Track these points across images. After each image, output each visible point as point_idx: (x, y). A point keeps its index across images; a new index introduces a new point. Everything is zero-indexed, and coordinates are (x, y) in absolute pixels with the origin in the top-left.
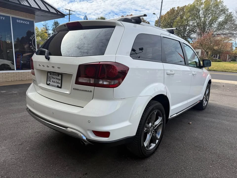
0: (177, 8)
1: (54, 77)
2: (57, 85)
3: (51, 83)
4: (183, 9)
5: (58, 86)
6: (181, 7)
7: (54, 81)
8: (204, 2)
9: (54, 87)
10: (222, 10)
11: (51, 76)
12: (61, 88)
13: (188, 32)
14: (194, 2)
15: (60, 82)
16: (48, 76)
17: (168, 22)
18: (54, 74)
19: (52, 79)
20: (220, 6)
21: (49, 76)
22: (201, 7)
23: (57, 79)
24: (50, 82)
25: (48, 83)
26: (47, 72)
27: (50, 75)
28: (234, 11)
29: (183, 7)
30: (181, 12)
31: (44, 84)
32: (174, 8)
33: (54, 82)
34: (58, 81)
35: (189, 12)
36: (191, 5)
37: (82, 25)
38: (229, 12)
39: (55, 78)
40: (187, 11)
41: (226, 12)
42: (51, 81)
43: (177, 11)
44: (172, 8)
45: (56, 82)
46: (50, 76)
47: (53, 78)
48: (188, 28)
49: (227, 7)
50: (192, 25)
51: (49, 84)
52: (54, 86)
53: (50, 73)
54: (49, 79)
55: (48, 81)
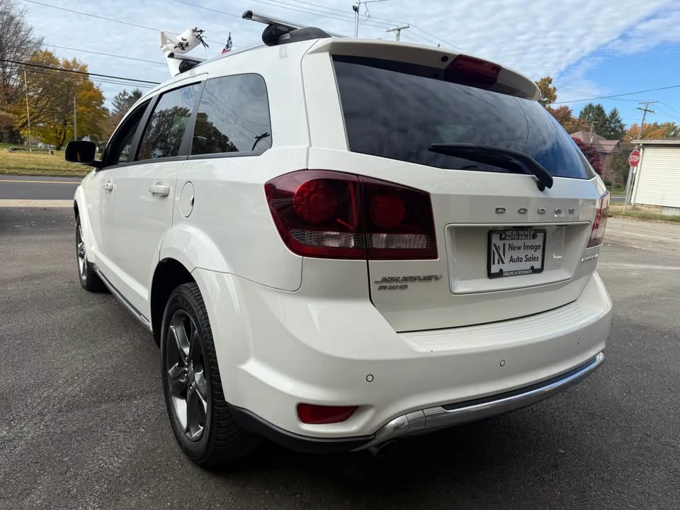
1: (516, 243)
2: (527, 265)
3: (507, 267)
5: (532, 268)
7: (515, 257)
9: (521, 276)
11: (504, 245)
12: (540, 271)
15: (538, 254)
16: (493, 248)
18: (521, 233)
19: (509, 254)
21: (495, 245)
23: (526, 247)
24: (503, 263)
25: (495, 269)
26: (487, 231)
27: (501, 239)
31: (482, 280)
33: (520, 260)
34: (530, 253)
39: (519, 248)
42: (507, 260)
45: (524, 259)
46: (500, 243)
47: (511, 248)
51: (501, 270)
52: (520, 273)
53: (503, 232)
54: (497, 256)
55: (494, 263)
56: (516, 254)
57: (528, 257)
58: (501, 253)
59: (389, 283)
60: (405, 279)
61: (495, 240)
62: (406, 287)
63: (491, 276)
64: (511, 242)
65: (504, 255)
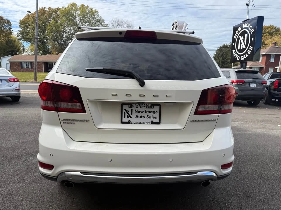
0: (49, 8)
1: (141, 109)
3: (134, 120)
4: (55, 11)
5: (152, 121)
6: (53, 9)
8: (79, 7)
9: (143, 125)
10: (98, 21)
12: (159, 123)
13: (65, 40)
14: (69, 6)
15: (157, 115)
17: (40, 25)
18: (142, 105)
19: (135, 114)
20: (96, 16)
22: (77, 13)
23: (147, 112)
24: (131, 117)
25: (125, 120)
26: (120, 104)
27: (131, 107)
28: (110, 24)
29: (56, 9)
30: (54, 15)
32: (45, 8)
33: (142, 117)
35: (64, 16)
36: (66, 8)
37: (157, 35)
38: (105, 23)
39: (142, 112)
40: (62, 14)
41: (102, 24)
42: (133, 116)
43: (49, 12)
44: (42, 8)
45: (146, 117)
46: (128, 109)
47: (138, 112)
48: (65, 35)
49: (103, 18)
50: (69, 32)
51: (129, 121)
53: (130, 105)
54: (126, 115)
55: (125, 117)
56: (140, 115)
57: (149, 116)
58: (130, 113)
59: (67, 121)
60: (73, 120)
61: (125, 107)
62: (74, 123)
63: (123, 123)
64: (136, 109)
65: (132, 114)
